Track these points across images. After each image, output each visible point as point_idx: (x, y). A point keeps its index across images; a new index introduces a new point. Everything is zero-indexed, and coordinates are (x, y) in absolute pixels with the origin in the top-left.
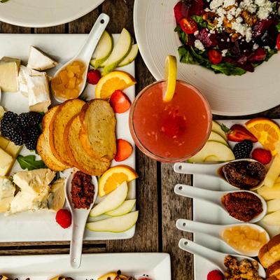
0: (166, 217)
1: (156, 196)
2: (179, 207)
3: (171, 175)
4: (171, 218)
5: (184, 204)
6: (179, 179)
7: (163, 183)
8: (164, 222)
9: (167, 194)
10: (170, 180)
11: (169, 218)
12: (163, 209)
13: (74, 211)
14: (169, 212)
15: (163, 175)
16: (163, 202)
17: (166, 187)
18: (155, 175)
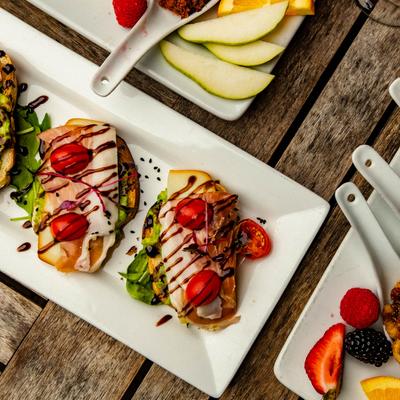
0: (302, 139)
1: (310, 90)
2: (337, 136)
3: (359, 71)
4: (311, 146)
5: (349, 137)
6: (370, 87)
7: (336, 75)
8: (293, 146)
9: (331, 100)
10: (352, 78)
11: (306, 144)
12: (307, 121)
13: (154, 9)
14: (315, 133)
15: (346, 63)
16: (314, 109)
17: (336, 87)
18: (332, 53)
